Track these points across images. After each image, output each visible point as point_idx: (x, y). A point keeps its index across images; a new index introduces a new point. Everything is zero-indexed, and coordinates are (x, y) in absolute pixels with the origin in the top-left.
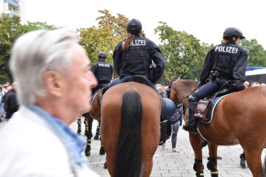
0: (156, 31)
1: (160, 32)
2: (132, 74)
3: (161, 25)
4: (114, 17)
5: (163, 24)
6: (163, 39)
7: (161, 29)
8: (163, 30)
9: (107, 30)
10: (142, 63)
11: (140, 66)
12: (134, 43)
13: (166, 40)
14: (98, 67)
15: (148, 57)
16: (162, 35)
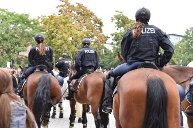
0: (113, 19)
1: (116, 21)
2: (142, 60)
3: (117, 14)
4: (73, 6)
5: (119, 14)
6: (119, 27)
7: (118, 17)
8: (119, 19)
9: (67, 18)
10: (152, 50)
11: (149, 53)
12: (144, 31)
13: (122, 28)
14: (84, 53)
15: (157, 44)
16: (118, 23)
